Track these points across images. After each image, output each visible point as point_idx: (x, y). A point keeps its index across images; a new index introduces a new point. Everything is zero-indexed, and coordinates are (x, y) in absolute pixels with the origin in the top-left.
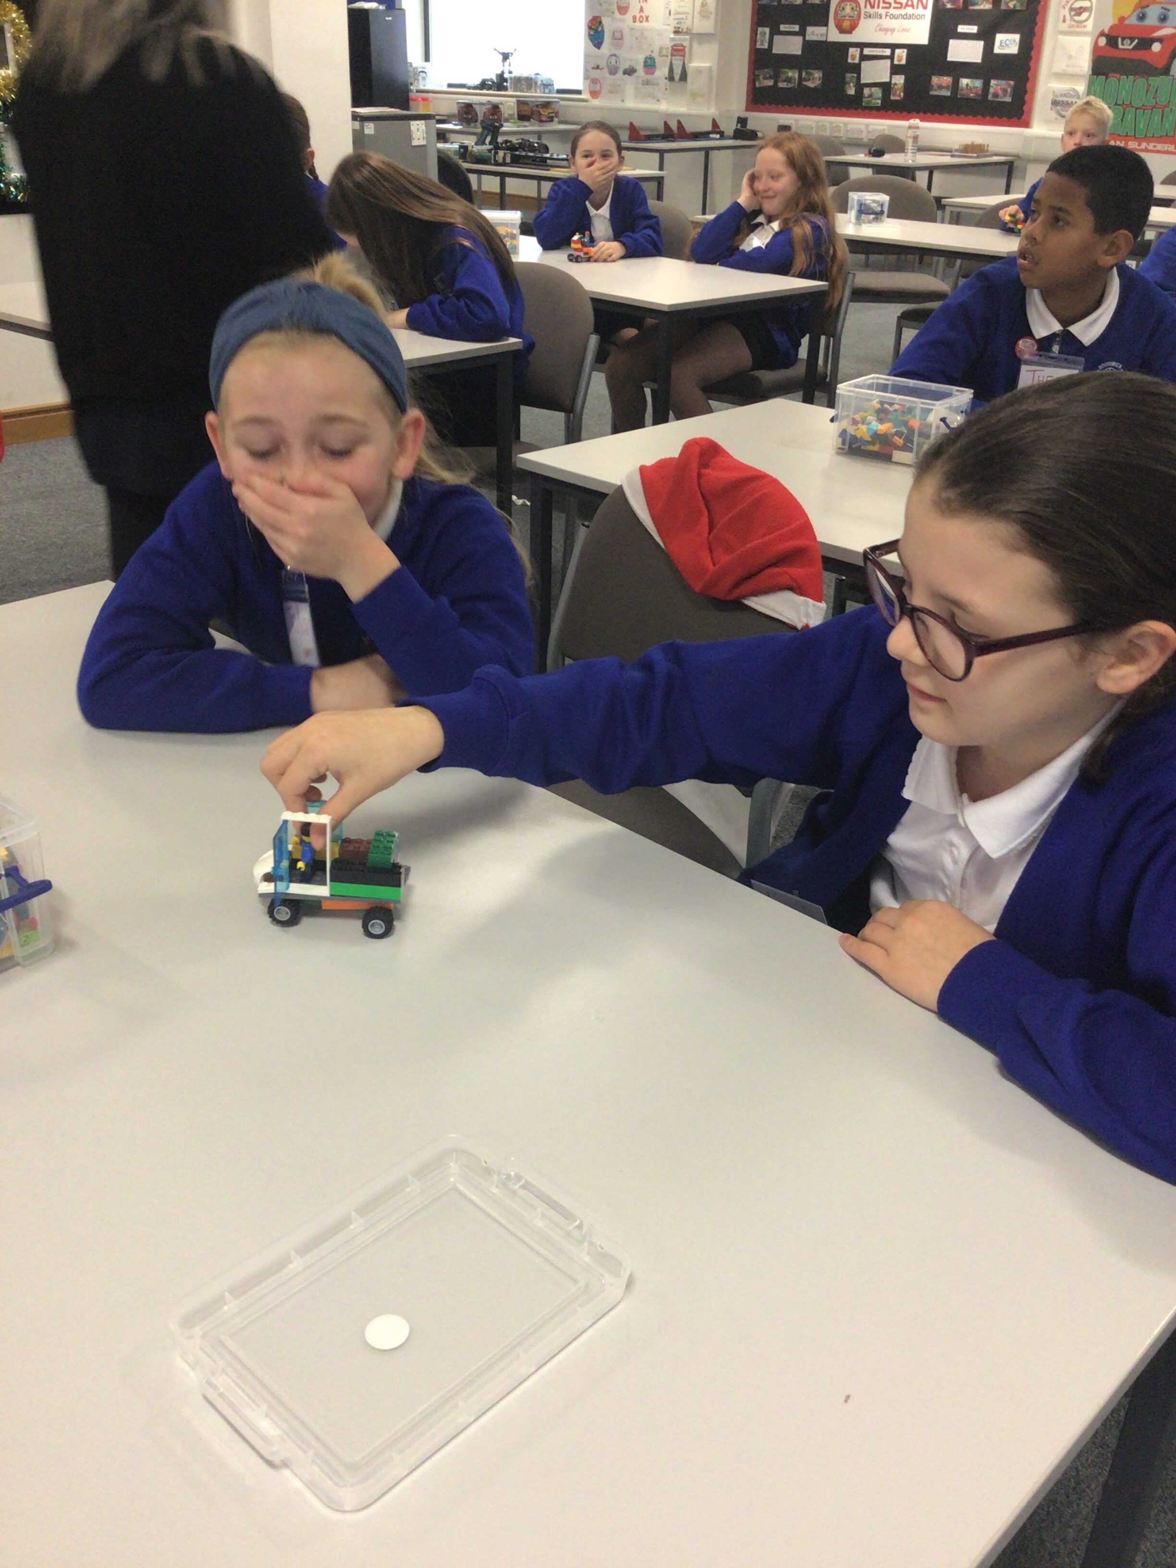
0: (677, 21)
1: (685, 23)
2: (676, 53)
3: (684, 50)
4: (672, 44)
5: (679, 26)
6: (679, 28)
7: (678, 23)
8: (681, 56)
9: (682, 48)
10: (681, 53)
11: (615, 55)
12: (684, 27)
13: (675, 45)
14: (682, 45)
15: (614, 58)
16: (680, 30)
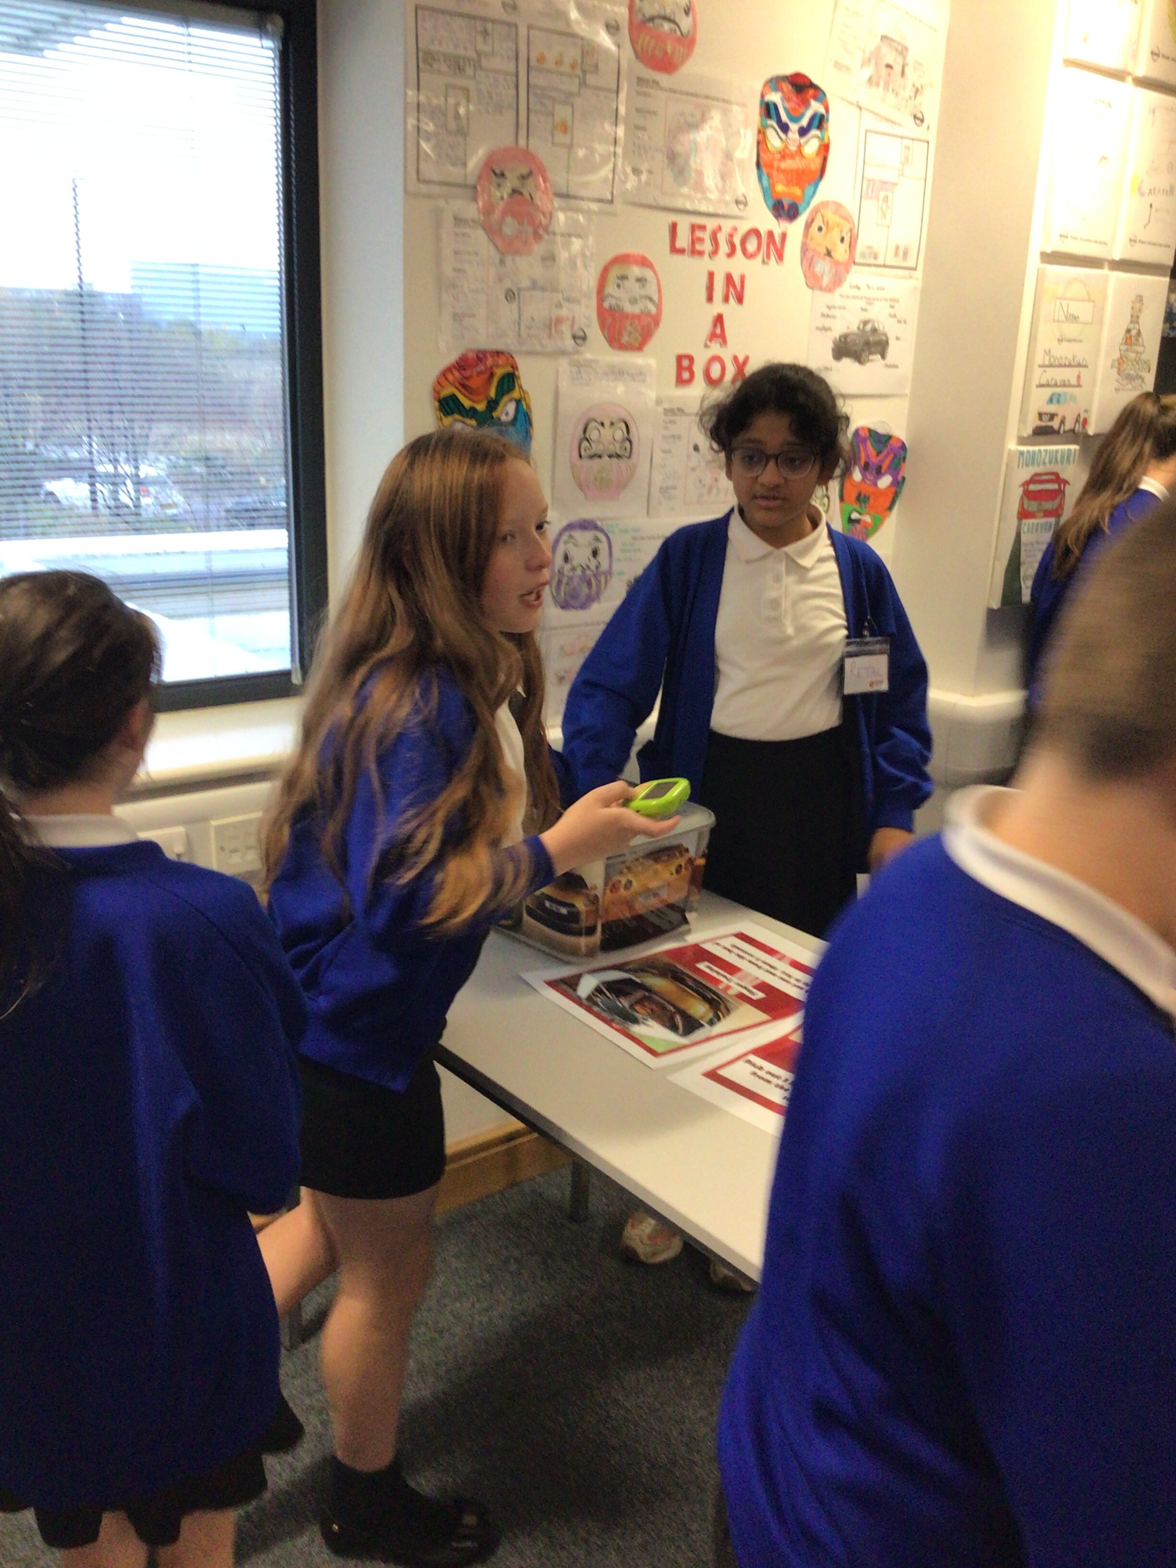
0: (1048, 392)
1: (1073, 398)
2: (1032, 506)
3: (1060, 492)
4: (1025, 474)
5: (1051, 409)
6: (1052, 416)
7: (1051, 400)
8: (1047, 514)
9: (1055, 486)
10: (1049, 505)
11: (586, 525)
12: (1068, 413)
13: (1033, 480)
14: (1057, 478)
15: (584, 538)
16: (1055, 424)
